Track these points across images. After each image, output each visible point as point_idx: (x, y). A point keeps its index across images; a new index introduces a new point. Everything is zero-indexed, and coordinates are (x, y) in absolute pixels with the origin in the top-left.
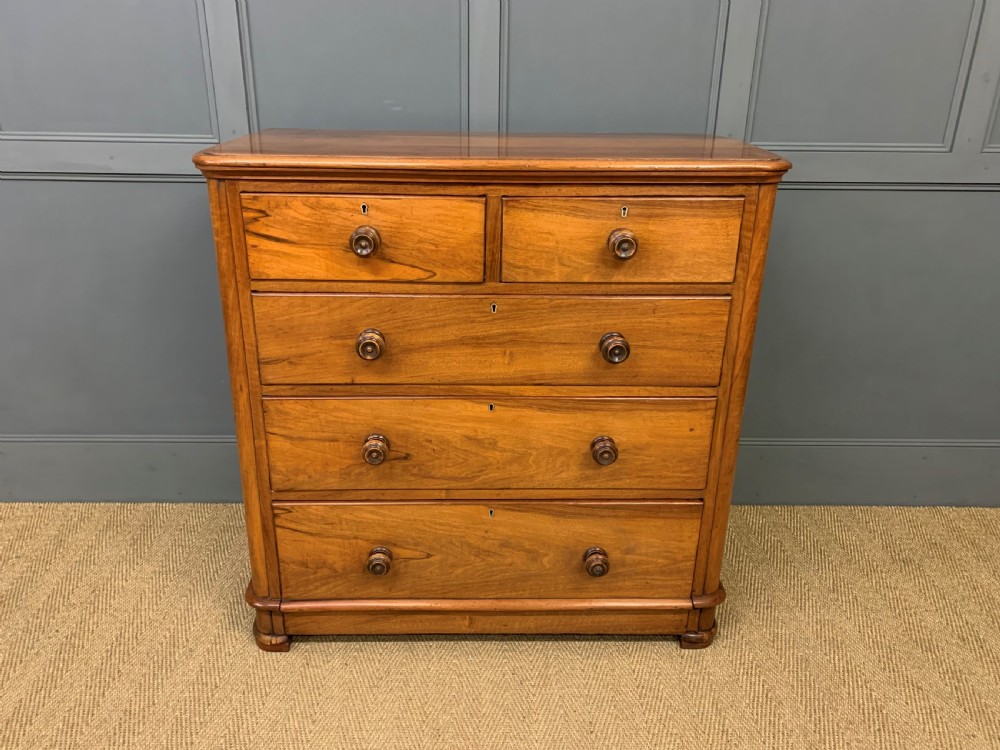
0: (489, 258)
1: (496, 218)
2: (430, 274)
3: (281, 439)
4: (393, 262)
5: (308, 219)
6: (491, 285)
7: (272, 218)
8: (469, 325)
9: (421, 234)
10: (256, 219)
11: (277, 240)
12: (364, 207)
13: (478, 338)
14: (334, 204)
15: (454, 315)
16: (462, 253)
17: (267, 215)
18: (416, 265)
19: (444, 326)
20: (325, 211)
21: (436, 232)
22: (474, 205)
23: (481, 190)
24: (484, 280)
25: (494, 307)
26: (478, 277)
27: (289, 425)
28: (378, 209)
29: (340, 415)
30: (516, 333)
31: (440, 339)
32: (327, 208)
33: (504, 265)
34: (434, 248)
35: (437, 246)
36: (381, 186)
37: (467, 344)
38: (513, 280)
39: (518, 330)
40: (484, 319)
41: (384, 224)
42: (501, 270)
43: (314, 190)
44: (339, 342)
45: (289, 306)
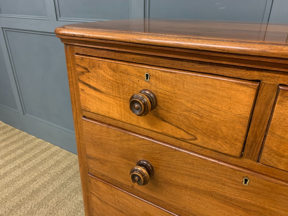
0: (250, 138)
1: (267, 105)
2: (192, 137)
3: (96, 198)
4: (164, 121)
5: (111, 78)
6: (247, 161)
7: (91, 74)
8: (220, 185)
9: (189, 105)
10: (83, 73)
11: (95, 89)
12: (147, 75)
13: (226, 197)
14: (126, 70)
15: (208, 173)
16: (224, 129)
17: (89, 72)
18: (182, 127)
19: (199, 178)
20: (121, 74)
21: (202, 106)
22: (244, 89)
23: (256, 75)
24: (241, 156)
25: (246, 180)
26: (236, 152)
27: (100, 193)
28: (157, 78)
29: (125, 201)
30: (263, 208)
31: (194, 186)
32: (122, 72)
33: (265, 150)
34: (198, 118)
35: (201, 117)
36: (161, 61)
37: (215, 198)
38: (272, 165)
39: (267, 207)
40: (234, 186)
41: (161, 91)
42: (260, 152)
43: (116, 58)
44: (126, 161)
45: (100, 130)
